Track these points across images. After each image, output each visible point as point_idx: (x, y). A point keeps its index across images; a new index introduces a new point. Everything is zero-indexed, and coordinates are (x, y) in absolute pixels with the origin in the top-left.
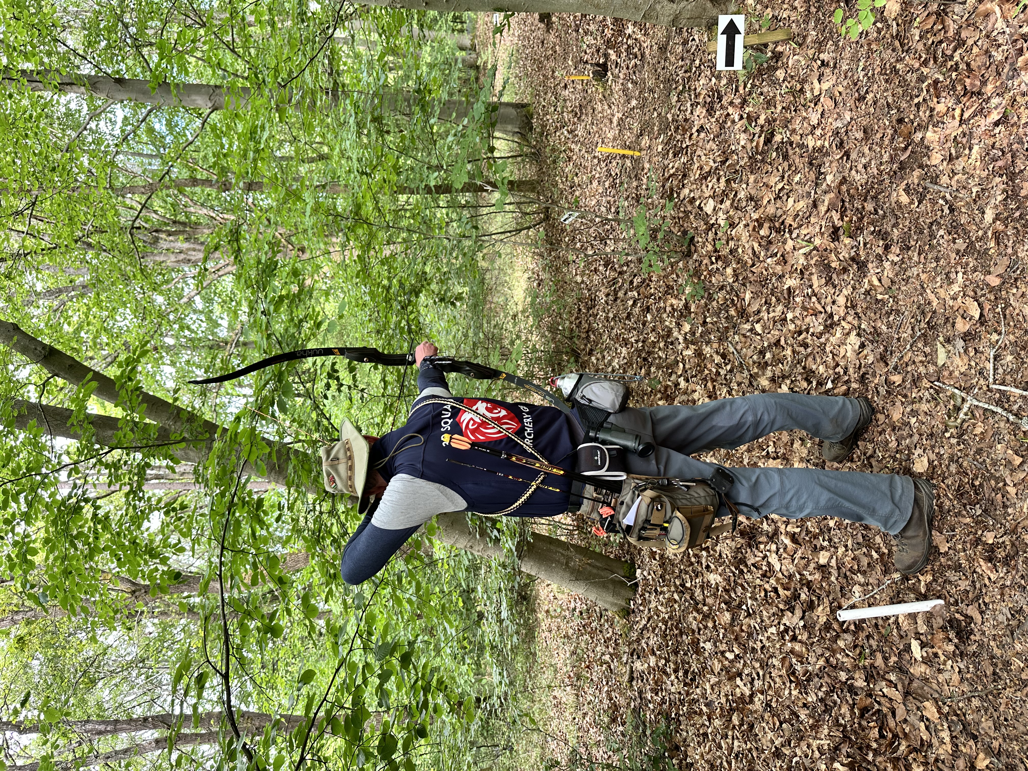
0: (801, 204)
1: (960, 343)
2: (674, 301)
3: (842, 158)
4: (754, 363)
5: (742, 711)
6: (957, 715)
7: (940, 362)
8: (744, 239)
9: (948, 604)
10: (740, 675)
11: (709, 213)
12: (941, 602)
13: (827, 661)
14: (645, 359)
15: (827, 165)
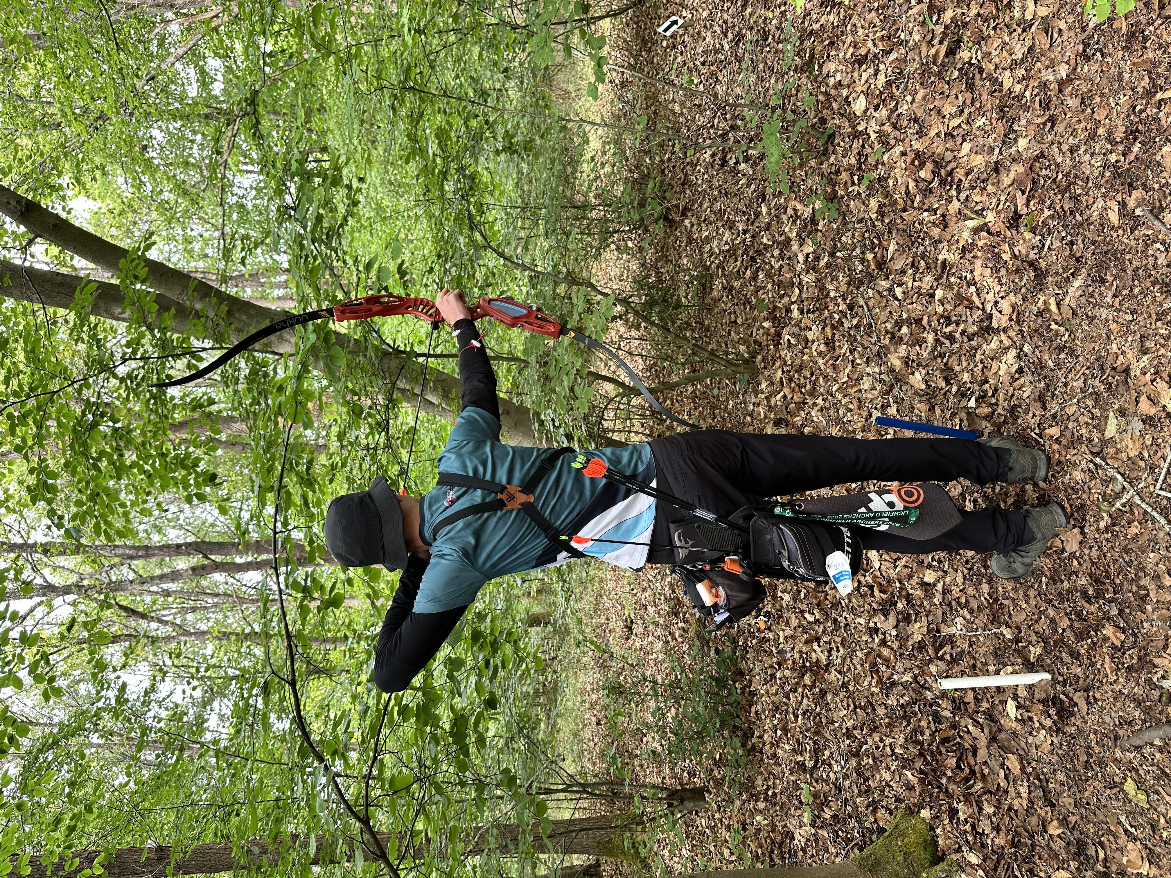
0: (979, 160)
1: (1137, 425)
2: (799, 206)
5: (816, 674)
6: (1040, 780)
7: (1108, 434)
9: (1054, 681)
10: (818, 639)
11: (858, 114)
12: (1048, 676)
13: (915, 677)
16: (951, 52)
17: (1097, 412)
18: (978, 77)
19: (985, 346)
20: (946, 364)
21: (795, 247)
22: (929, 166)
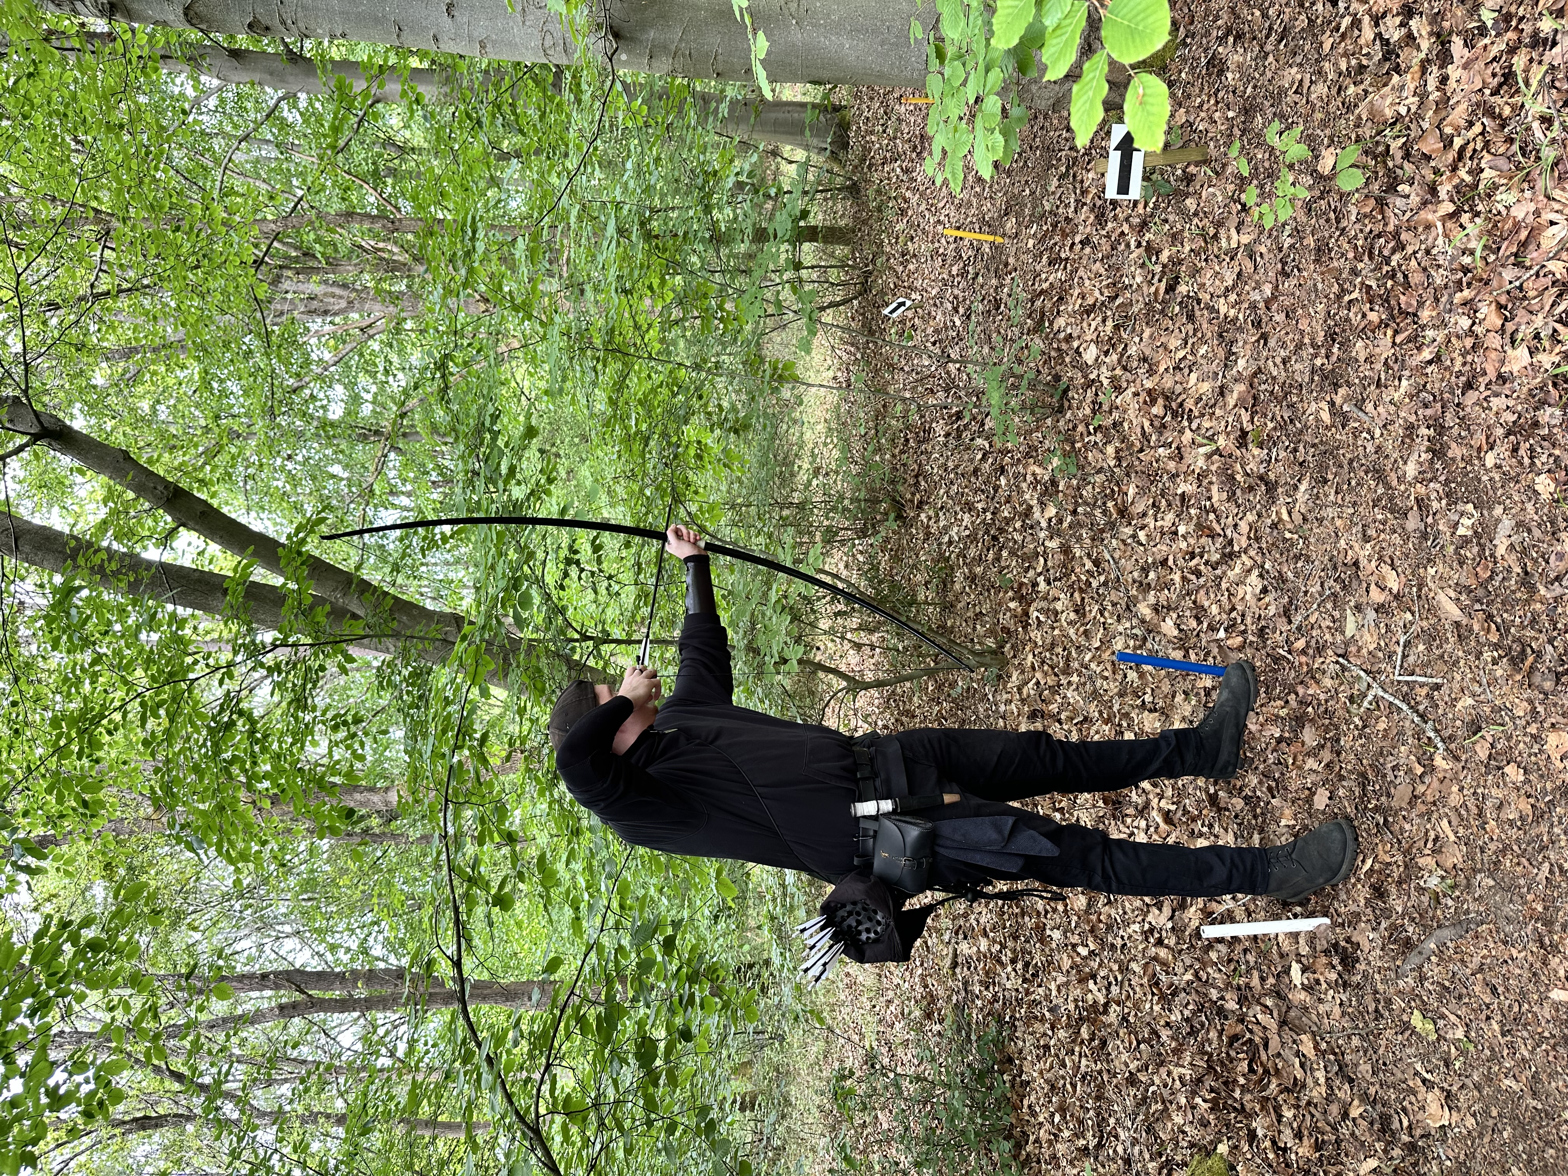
0: (1205, 387)
1: (1371, 615)
2: (1038, 470)
3: (1258, 341)
4: (1134, 581)
5: (1093, 1022)
6: (1335, 1054)
7: (1349, 633)
8: (1132, 414)
9: (1335, 925)
10: (1094, 977)
11: (1090, 363)
12: (1327, 921)
13: (1196, 975)
14: (995, 538)
15: (1240, 344)
16: (1171, 289)
17: (1337, 614)
18: (1196, 307)
19: (1229, 573)
20: (1194, 602)
21: (1037, 514)
22: (1161, 401)
